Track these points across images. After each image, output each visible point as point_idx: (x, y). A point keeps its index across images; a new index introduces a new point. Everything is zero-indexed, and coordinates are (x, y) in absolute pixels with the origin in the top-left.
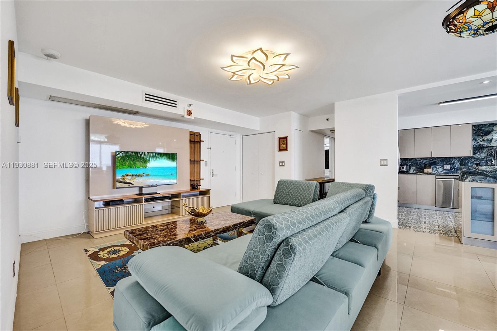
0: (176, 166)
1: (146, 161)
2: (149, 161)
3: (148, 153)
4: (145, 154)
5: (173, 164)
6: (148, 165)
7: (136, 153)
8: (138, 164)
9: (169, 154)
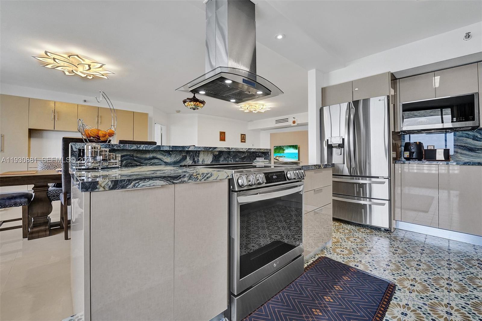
0: (297, 152)
1: (284, 150)
2: (285, 150)
3: (285, 146)
4: (283, 146)
5: (296, 151)
6: (285, 152)
7: (280, 146)
8: (281, 151)
9: (294, 146)
